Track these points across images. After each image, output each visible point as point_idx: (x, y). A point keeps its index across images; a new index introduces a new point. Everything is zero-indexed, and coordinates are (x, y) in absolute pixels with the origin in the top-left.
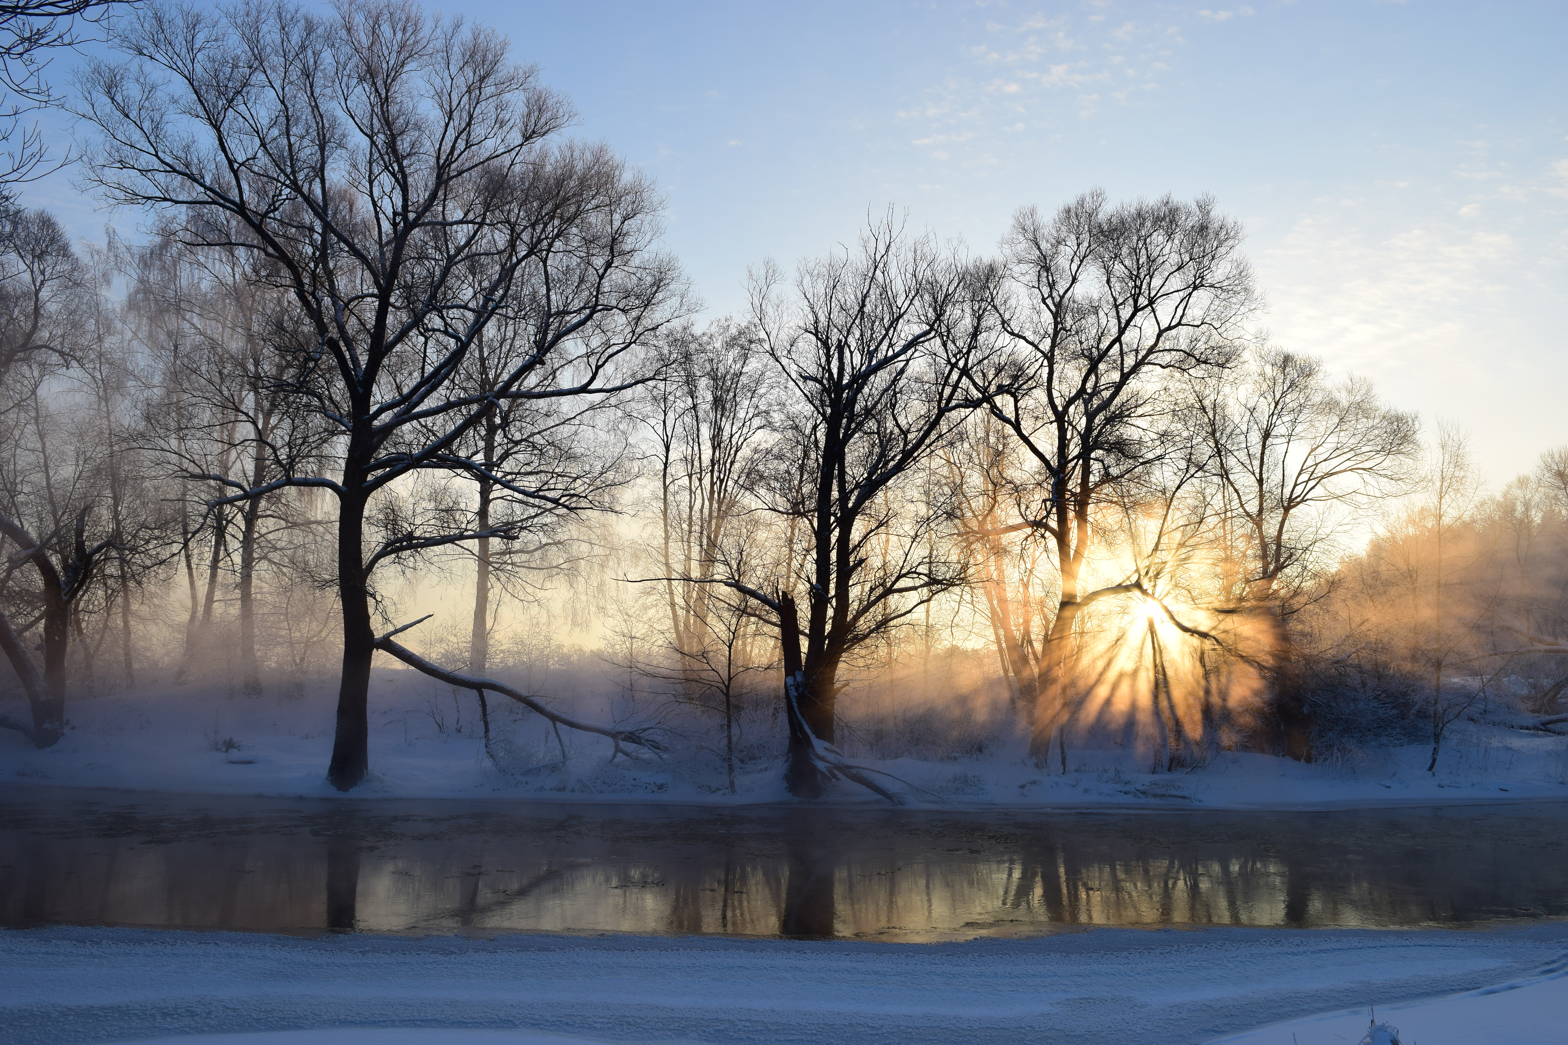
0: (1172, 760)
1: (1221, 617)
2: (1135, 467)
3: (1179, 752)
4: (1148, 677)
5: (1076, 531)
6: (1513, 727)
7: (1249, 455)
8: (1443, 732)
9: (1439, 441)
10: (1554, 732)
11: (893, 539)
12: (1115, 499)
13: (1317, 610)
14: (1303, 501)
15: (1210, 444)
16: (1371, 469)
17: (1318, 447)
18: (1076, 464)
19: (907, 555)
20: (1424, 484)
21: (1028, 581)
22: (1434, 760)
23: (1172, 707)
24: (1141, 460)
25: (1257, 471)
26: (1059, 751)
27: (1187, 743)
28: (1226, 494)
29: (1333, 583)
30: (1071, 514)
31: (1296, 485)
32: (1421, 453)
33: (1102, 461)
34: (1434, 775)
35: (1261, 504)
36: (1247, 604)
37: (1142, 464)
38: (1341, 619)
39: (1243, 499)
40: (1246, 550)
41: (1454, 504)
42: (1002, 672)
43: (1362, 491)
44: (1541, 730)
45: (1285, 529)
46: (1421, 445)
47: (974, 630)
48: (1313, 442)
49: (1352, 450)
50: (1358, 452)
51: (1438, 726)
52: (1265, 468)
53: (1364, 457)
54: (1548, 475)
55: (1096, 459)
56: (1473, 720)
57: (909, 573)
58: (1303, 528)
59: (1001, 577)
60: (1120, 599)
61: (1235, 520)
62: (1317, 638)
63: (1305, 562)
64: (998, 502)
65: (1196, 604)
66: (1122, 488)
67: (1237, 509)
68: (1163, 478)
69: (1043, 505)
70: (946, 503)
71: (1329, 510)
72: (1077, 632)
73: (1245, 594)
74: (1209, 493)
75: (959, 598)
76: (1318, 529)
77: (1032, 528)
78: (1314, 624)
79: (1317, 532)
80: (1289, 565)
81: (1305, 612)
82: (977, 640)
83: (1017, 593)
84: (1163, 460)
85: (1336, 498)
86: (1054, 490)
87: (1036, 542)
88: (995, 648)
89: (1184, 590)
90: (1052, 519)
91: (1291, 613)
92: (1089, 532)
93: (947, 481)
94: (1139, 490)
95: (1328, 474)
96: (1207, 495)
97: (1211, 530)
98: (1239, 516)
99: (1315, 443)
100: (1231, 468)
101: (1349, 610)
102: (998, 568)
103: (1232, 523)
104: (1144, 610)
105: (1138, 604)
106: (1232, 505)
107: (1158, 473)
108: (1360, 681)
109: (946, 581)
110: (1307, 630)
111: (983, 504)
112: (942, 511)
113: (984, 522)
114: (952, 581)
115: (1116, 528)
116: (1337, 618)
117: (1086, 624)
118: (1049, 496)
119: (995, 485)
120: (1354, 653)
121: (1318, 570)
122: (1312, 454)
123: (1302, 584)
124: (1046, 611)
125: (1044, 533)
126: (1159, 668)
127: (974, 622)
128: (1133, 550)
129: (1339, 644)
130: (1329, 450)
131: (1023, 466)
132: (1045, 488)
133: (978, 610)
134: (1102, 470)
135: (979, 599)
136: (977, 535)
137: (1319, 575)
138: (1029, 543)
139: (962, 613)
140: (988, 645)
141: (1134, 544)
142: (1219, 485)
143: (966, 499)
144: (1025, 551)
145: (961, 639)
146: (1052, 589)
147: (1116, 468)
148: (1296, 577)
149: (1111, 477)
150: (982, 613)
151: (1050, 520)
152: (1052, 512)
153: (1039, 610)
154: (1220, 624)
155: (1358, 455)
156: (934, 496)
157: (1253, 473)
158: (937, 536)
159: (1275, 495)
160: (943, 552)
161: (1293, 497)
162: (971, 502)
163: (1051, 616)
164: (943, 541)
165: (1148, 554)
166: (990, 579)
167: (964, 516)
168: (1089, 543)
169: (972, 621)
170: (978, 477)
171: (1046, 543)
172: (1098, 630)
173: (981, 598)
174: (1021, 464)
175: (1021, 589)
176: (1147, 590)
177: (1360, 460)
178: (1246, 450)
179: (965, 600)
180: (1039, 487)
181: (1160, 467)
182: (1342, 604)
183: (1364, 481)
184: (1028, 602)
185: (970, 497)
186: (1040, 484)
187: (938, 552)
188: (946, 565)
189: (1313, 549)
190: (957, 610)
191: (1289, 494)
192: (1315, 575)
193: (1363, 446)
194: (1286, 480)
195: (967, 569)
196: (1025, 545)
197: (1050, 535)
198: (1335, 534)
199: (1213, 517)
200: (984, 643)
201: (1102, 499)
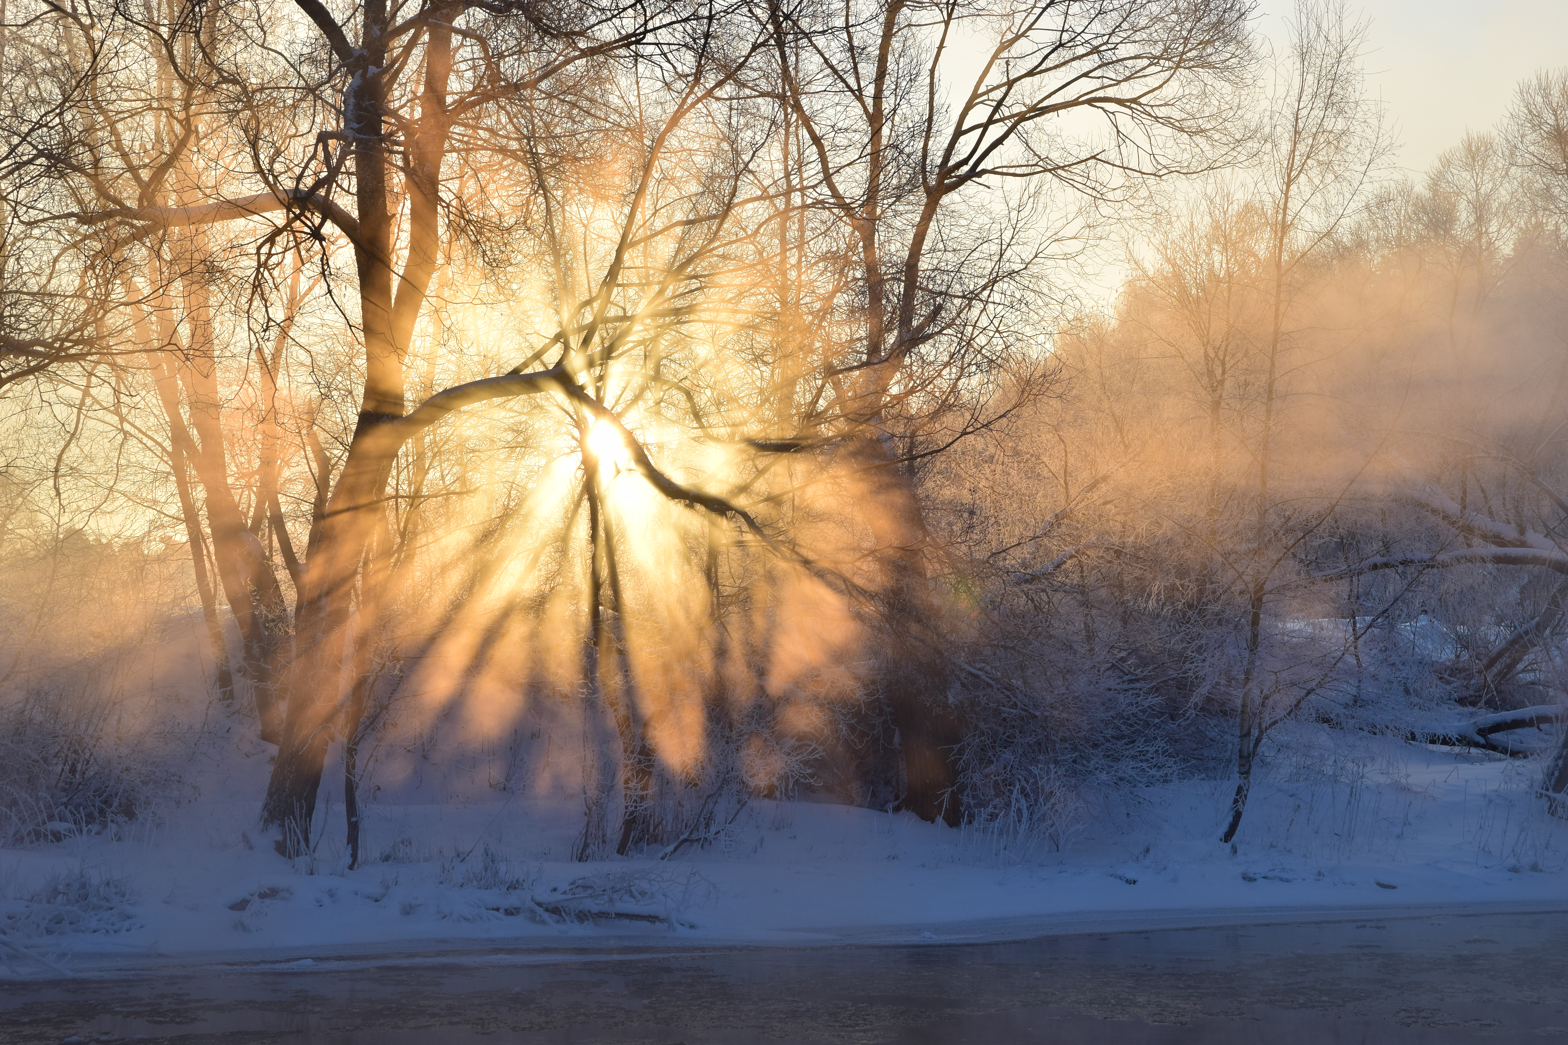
0: (630, 823)
1: (763, 461)
2: (567, 62)
3: (649, 803)
4: (577, 613)
5: (406, 225)
6: (1413, 738)
7: (852, 48)
8: (1261, 749)
9: (1295, 40)
10: (1504, 751)
12: (511, 144)
13: (991, 449)
14: (974, 173)
15: (758, 12)
16: (1134, 101)
17: (1017, 37)
18: (413, 43)
20: (1252, 145)
21: (277, 354)
22: (1238, 816)
23: (630, 691)
24: (582, 45)
25: (869, 91)
26: (341, 808)
27: (665, 779)
28: (793, 149)
29: (1028, 382)
30: (397, 180)
31: (959, 133)
32: (1253, 67)
33: (482, 42)
34: (1234, 850)
35: (873, 179)
36: (826, 430)
37: (584, 53)
38: (1045, 473)
39: (834, 162)
40: (833, 293)
41: (1318, 199)
42: (196, 602)
43: (1112, 156)
44: (1477, 745)
45: (926, 245)
46: (1255, 47)
47: (122, 486)
48: (1005, 25)
49: (1095, 50)
50: (1108, 55)
51: (1248, 734)
52: (888, 85)
53: (1121, 71)
54: (1531, 137)
55: (465, 34)
56: (1327, 721)
58: (969, 243)
59: (202, 339)
60: (515, 408)
61: (809, 213)
62: (987, 518)
63: (970, 329)
64: (197, 132)
65: (702, 427)
66: (532, 116)
67: (816, 186)
68: (639, 95)
69: (320, 147)
70: (46, 125)
71: (1031, 200)
72: (401, 493)
73: (822, 404)
74: (748, 139)
75: (78, 394)
76: (1004, 247)
77: (289, 210)
78: (983, 483)
79: (1001, 255)
80: (930, 336)
81: (963, 453)
82: (130, 512)
83: (245, 386)
84: (640, 47)
85: (1050, 171)
86: (351, 107)
87: (297, 245)
88: (181, 535)
89: (675, 392)
90: (343, 189)
91: (931, 453)
92: (441, 230)
93: (51, 62)
94: (574, 122)
95: (1033, 108)
96: (744, 144)
97: (748, 236)
98: (819, 204)
99: (1009, 28)
100: (808, 79)
101: (1066, 451)
102: (194, 314)
103: (801, 221)
104: (573, 437)
105: (559, 422)
106: (805, 175)
107: (624, 81)
108: (1083, 625)
109: (43, 343)
110: (966, 497)
111: (153, 137)
112: (35, 147)
113: (156, 186)
114: (57, 345)
115: (512, 221)
116: (1038, 470)
117: (427, 473)
118: (338, 123)
119: (190, 85)
120: (1072, 557)
121: (999, 348)
122: (1002, 55)
123: (960, 383)
124: (322, 436)
125: (322, 224)
126: (606, 591)
127: (123, 461)
128: (553, 282)
129: (1038, 534)
130: (1041, 46)
131: (270, 38)
132: (327, 103)
133: (133, 431)
134: (481, 62)
135: (138, 398)
136: (135, 222)
137: (999, 361)
138: (277, 249)
139: (87, 438)
140: (163, 526)
141: (556, 264)
142: (773, 122)
143: (107, 118)
144: (269, 270)
145: (83, 508)
146: (339, 378)
147: (519, 59)
148: (946, 365)
149: (503, 83)
150: (145, 440)
151: (338, 189)
152: (343, 169)
153: (304, 432)
154: (757, 477)
155: (1109, 63)
156: (11, 105)
157: (859, 95)
158: (18, 217)
159: (909, 156)
160: (36, 265)
161: (951, 163)
162: (120, 126)
163: (335, 452)
164: (36, 232)
165: (590, 292)
166: (169, 344)
167: (100, 165)
168: (440, 259)
169: (115, 461)
170: (142, 57)
171: (324, 254)
172: (457, 487)
173: (143, 399)
174: (262, 30)
175: (256, 376)
176: (582, 388)
177: (1113, 76)
178: (845, 36)
179: (96, 401)
180: (311, 97)
181: (630, 65)
182: (1049, 436)
183: (1118, 131)
184: (273, 411)
185: (118, 113)
186: (312, 90)
187: (22, 263)
188: (42, 302)
189: (989, 296)
190: (73, 426)
191: (941, 153)
192: (992, 361)
193: (1121, 42)
194: (935, 118)
195: (106, 312)
196: (270, 255)
197: (337, 231)
198: (1042, 260)
199: (756, 204)
200: (152, 522)
201: (480, 143)
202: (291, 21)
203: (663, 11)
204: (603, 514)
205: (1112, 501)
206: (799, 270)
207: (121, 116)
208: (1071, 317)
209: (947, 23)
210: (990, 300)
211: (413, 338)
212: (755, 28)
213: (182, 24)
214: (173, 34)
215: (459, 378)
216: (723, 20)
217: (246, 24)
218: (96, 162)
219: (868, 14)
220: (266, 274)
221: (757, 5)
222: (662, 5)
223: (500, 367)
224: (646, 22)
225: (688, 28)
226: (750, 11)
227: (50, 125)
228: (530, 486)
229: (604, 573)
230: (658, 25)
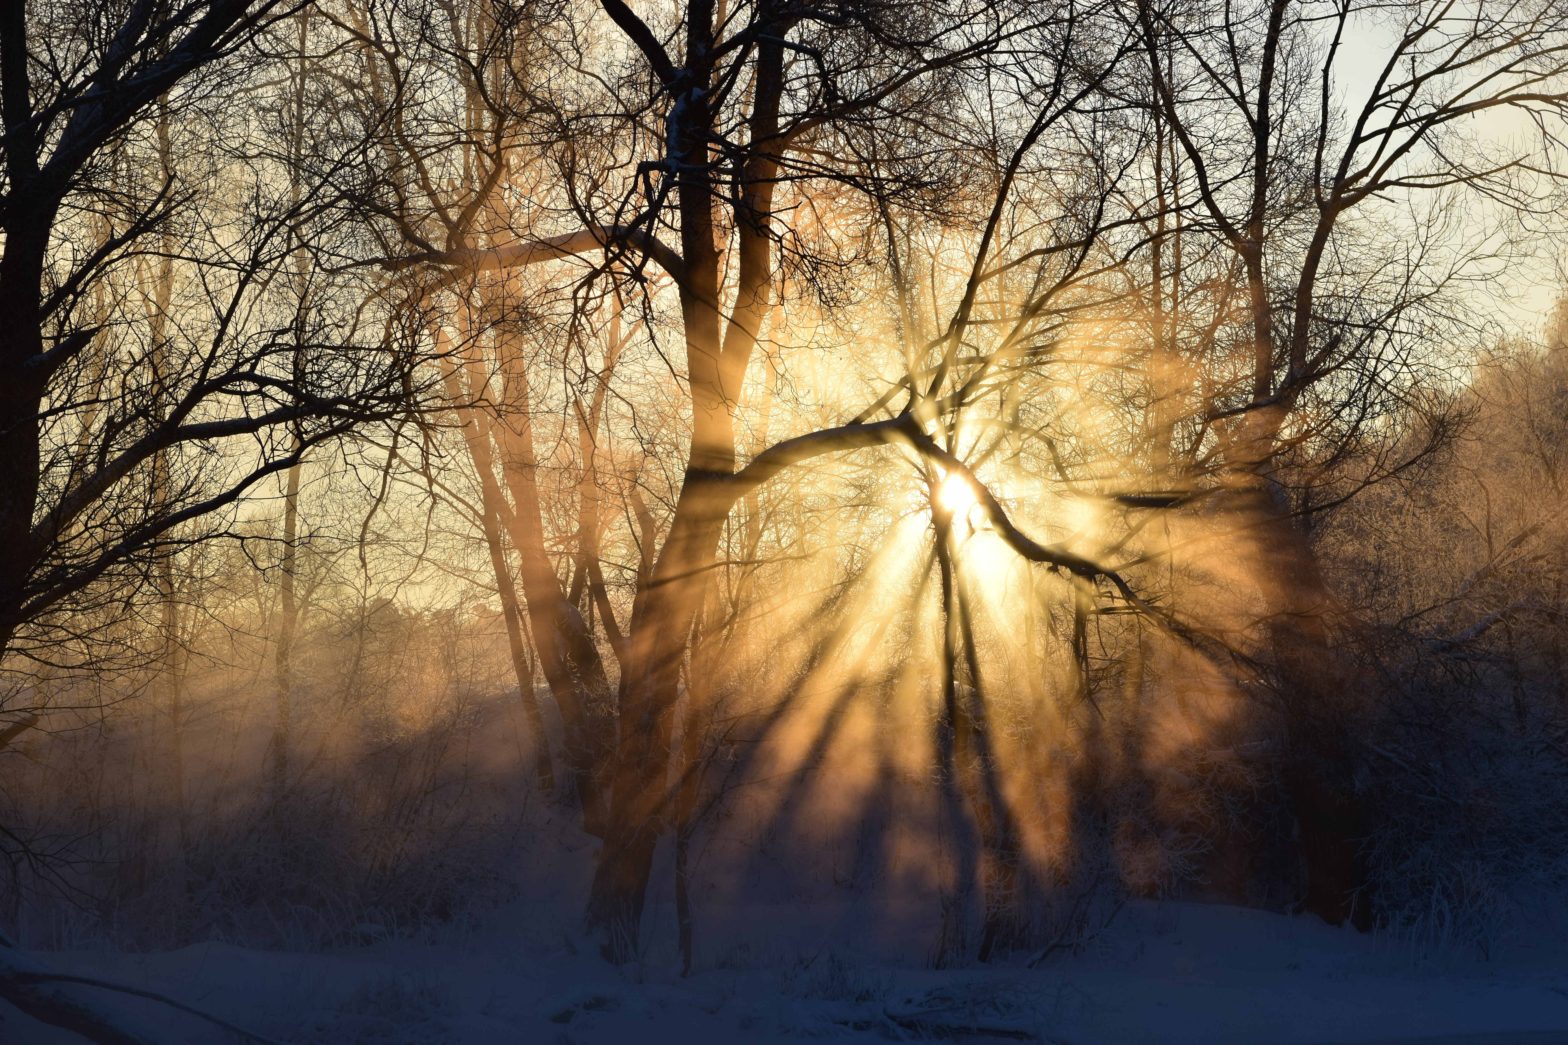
0: (992, 926)
1: (1136, 517)
2: (912, 74)
3: (1014, 903)
4: (929, 687)
5: (735, 261)
7: (1233, 48)
11: (183, 269)
12: (853, 169)
13: (1400, 499)
14: (1375, 186)
15: (1125, 11)
16: (1563, 97)
17: (1425, 29)
18: (740, 61)
19: (225, 322)
21: (596, 408)
23: (990, 777)
24: (928, 56)
25: (1254, 96)
26: (672, 909)
27: (1031, 877)
28: (1166, 164)
30: (725, 212)
31: (1357, 139)
33: (817, 55)
35: (1259, 193)
36: (1209, 482)
37: (932, 65)
38: (1465, 525)
39: (1214, 176)
40: (1214, 327)
42: (512, 679)
43: (1538, 161)
45: (1321, 269)
47: (431, 554)
48: (1410, 16)
49: (1516, 40)
50: (1531, 47)
52: (1275, 90)
53: (1547, 64)
55: (800, 47)
57: (233, 376)
58: (1371, 265)
59: (515, 394)
60: (858, 461)
61: (1186, 236)
62: (1396, 578)
63: (1373, 362)
64: (508, 165)
65: (1066, 479)
66: (873, 137)
67: (1193, 205)
68: (991, 109)
69: (641, 179)
70: (349, 165)
71: (1443, 213)
72: (733, 557)
73: (1203, 451)
74: (1115, 156)
75: (385, 454)
76: (1411, 268)
77: (607, 250)
78: (1391, 537)
79: (1409, 278)
80: (1328, 371)
81: (1367, 503)
82: (440, 582)
83: (562, 442)
84: (992, 56)
85: (1464, 180)
86: (674, 134)
87: (617, 289)
88: (496, 604)
89: (1034, 440)
90: (666, 225)
91: (1329, 506)
92: (773, 266)
93: (354, 95)
94: (920, 142)
95: (1443, 109)
96: (1110, 161)
97: (1117, 264)
98: (1199, 226)
99: (1415, 20)
100: (1183, 85)
101: (1488, 500)
102: (507, 366)
103: (1176, 245)
104: (922, 493)
105: (907, 477)
106: (1180, 193)
107: (975, 95)
108: (1512, 700)
109: (346, 402)
110: (1371, 555)
111: (461, 172)
112: (337, 189)
113: (465, 227)
114: (362, 402)
115: (852, 255)
116: (1455, 521)
117: (760, 536)
118: (660, 153)
119: (500, 115)
120: (1497, 621)
121: (1408, 384)
122: (1406, 50)
123: (1362, 425)
124: (645, 497)
125: (643, 264)
126: (962, 665)
127: (432, 527)
128: (898, 319)
129: (1457, 595)
130: (1452, 38)
131: (585, 60)
132: (648, 129)
133: (443, 493)
134: (816, 79)
135: (449, 458)
136: (443, 266)
137: (1409, 398)
138: (596, 292)
139: (394, 502)
140: (475, 597)
141: (901, 300)
142: (1144, 135)
143: (413, 154)
144: (586, 316)
145: (391, 579)
146: (664, 431)
147: (857, 73)
148: (1344, 405)
149: (841, 102)
150: (456, 503)
151: (661, 225)
152: (666, 203)
153: (626, 493)
154: (1130, 536)
155: (1533, 55)
156: (312, 142)
157: (1241, 101)
158: (320, 265)
159: (1299, 168)
160: (339, 316)
161: (1349, 174)
162: (427, 162)
163: (661, 512)
164: (339, 280)
165: (939, 330)
166: (480, 399)
167: (405, 206)
168: (772, 298)
169: (425, 526)
170: (449, 86)
171: (646, 296)
172: (793, 551)
173: (453, 458)
174: (578, 52)
175: (574, 431)
176: (930, 438)
177: (1537, 69)
178: (1225, 34)
179: (403, 461)
180: (630, 124)
181: (982, 77)
182: (1468, 482)
183: (1545, 133)
184: (592, 469)
185: (424, 148)
186: (632, 117)
187: (324, 314)
188: (346, 356)
189: (1395, 325)
190: (380, 490)
191: (1336, 164)
192: (1398, 398)
193: (1547, 31)
194: (1329, 125)
195: (413, 367)
196: (587, 299)
197: (660, 269)
198: (1456, 283)
199: (1125, 227)
200: (463, 592)
201: (814, 168)
202: (609, 40)
203: (1017, 16)
204: (957, 578)
205: (1542, 557)
206: (1175, 300)
207: (429, 151)
208: (1491, 346)
209: (1342, 17)
210: (1396, 328)
211: (744, 386)
212: (1122, 30)
213: (492, 49)
214: (482, 60)
215: (795, 429)
216: (1086, 22)
217: (560, 45)
218: (402, 202)
219: (1251, 11)
220: (583, 320)
221: (1124, 5)
222: (1017, 8)
223: (840, 416)
224: (999, 28)
225: (1046, 32)
226: (1117, 11)
227: (353, 163)
228: (875, 548)
229: (959, 644)
230: (1012, 31)
